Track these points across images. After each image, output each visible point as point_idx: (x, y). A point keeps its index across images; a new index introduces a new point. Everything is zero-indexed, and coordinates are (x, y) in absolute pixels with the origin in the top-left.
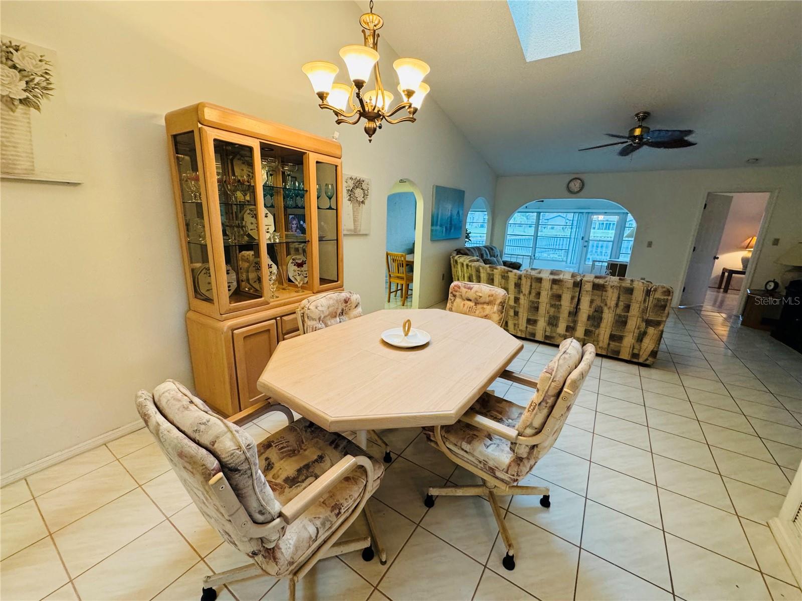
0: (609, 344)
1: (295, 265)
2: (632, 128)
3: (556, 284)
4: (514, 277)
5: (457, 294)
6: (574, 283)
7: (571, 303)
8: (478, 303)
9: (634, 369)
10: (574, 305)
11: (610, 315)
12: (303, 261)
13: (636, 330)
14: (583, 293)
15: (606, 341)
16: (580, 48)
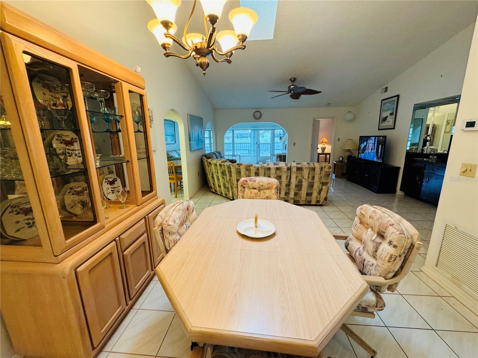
0: (306, 198)
1: (108, 184)
2: (289, 85)
3: (278, 170)
4: (254, 169)
5: (246, 186)
6: (287, 168)
7: (287, 180)
8: (261, 190)
9: (318, 208)
10: (288, 180)
11: (306, 183)
12: (114, 179)
13: (318, 188)
14: (292, 173)
15: (305, 196)
16: (273, 38)
